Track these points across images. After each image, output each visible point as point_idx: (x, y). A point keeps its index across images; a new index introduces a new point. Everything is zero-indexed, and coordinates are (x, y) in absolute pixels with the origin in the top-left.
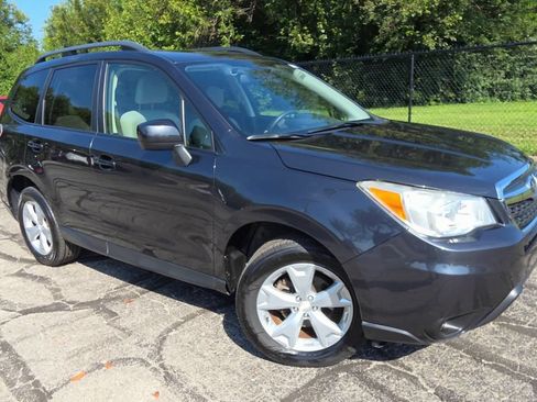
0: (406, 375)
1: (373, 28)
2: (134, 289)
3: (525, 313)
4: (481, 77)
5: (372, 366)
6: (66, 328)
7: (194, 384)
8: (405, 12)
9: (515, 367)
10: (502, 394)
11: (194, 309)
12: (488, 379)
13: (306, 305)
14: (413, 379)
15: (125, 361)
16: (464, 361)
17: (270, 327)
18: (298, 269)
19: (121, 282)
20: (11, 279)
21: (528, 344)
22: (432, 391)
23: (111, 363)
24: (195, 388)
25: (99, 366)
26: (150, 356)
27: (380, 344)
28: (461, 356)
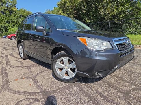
0: (90, 87)
1: (103, 18)
2: (37, 65)
3: (127, 77)
4: (129, 29)
5: (82, 84)
6: (20, 71)
7: (40, 84)
8: (110, 15)
9: (120, 89)
10: (114, 95)
11: (47, 69)
12: (111, 91)
13: (66, 67)
14: (91, 88)
15: (27, 78)
16: (106, 86)
17: (58, 72)
18: (65, 58)
19: (35, 63)
20: (14, 61)
21: (125, 84)
22: (95, 92)
23: (25, 78)
24: (39, 84)
25: (22, 78)
26: (34, 77)
27: (82, 78)
28: (106, 85)
